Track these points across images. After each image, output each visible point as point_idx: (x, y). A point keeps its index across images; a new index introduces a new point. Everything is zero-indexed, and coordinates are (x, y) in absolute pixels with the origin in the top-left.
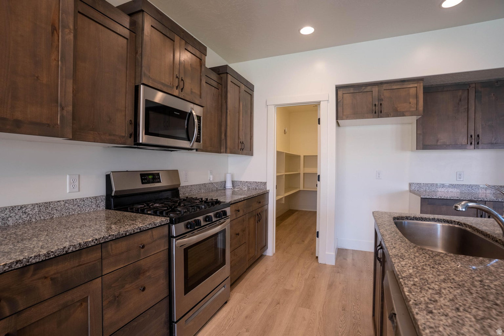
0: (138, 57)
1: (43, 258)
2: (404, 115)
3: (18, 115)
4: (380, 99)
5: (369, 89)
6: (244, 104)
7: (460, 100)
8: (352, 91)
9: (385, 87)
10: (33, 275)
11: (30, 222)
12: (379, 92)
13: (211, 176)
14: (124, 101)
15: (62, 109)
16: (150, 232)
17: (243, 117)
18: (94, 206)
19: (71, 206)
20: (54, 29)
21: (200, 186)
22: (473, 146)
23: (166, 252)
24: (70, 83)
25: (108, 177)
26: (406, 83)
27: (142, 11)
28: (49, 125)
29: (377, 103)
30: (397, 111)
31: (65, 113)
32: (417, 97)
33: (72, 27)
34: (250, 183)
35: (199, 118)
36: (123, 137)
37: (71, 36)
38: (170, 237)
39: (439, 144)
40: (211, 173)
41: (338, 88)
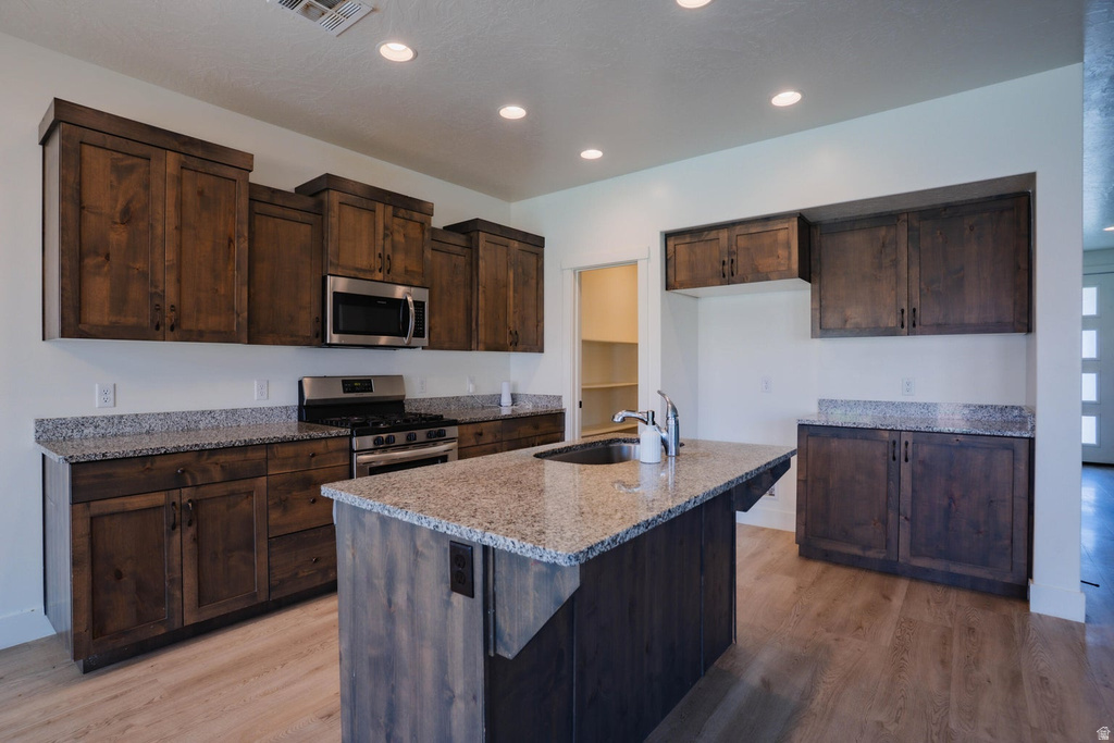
0: (325, 243)
1: (214, 446)
2: (768, 279)
3: (202, 326)
4: (730, 253)
5: (713, 234)
6: (520, 270)
7: (884, 245)
8: (688, 240)
9: (738, 230)
10: (207, 459)
11: (218, 427)
12: (729, 239)
13: (471, 386)
14: (308, 296)
15: (238, 315)
16: (323, 442)
17: (515, 291)
18: (284, 417)
19: (258, 415)
20: (231, 241)
21: (448, 400)
22: (905, 329)
23: (347, 468)
24: (245, 289)
25: (300, 383)
26: (771, 223)
27: (328, 189)
28: (226, 332)
29: (726, 259)
30: (758, 272)
31: (240, 319)
32: (788, 245)
33: (246, 234)
34: (539, 397)
35: (419, 305)
36: (308, 337)
37: (246, 245)
38: (352, 451)
39: (848, 326)
40: (472, 381)
41: (668, 236)
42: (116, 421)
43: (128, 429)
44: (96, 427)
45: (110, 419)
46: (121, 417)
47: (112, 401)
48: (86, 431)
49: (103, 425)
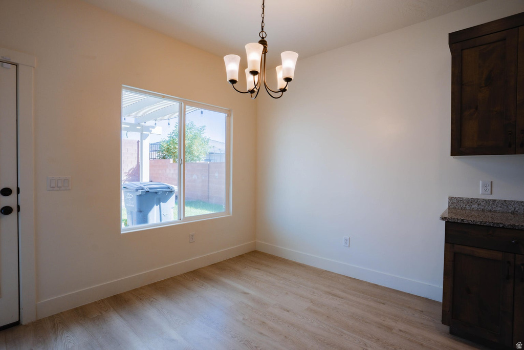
42: (491, 203)
43: (498, 209)
44: (479, 205)
45: (487, 201)
46: (495, 201)
47: (490, 190)
48: (473, 206)
49: (482, 204)
